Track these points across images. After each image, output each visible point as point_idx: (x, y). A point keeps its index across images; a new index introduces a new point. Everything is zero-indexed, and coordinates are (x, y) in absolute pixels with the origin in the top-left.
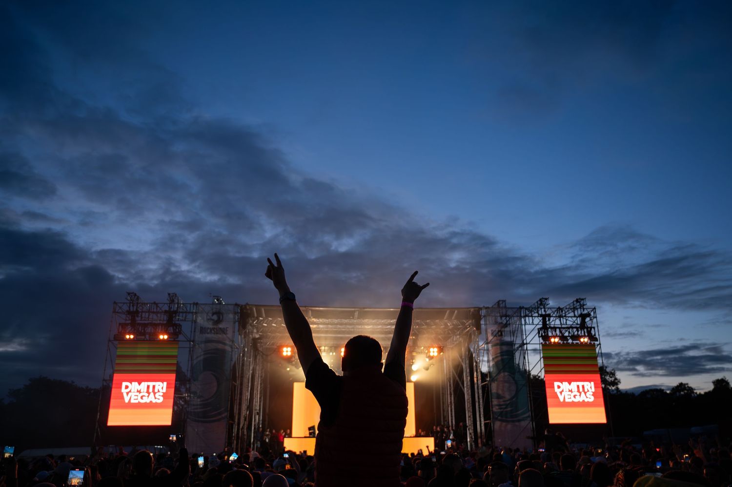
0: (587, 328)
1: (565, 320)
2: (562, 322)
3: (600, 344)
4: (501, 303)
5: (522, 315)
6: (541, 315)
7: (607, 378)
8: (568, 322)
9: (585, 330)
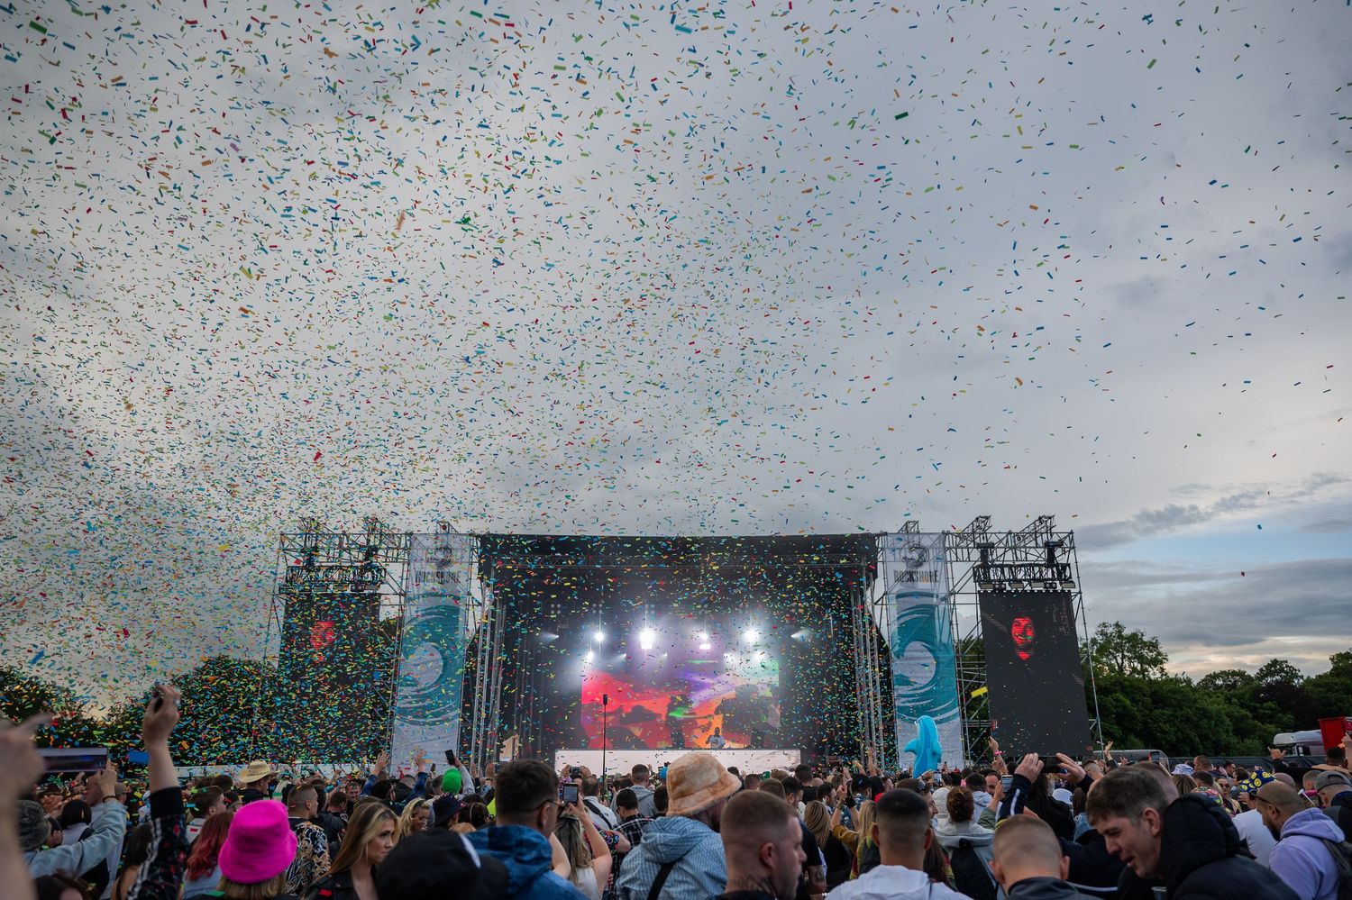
0: (1057, 566)
1: (1023, 554)
2: (1019, 556)
3: (1080, 593)
4: (911, 525)
5: (947, 545)
6: (978, 546)
7: (1145, 652)
8: (1030, 558)
9: (1055, 569)
